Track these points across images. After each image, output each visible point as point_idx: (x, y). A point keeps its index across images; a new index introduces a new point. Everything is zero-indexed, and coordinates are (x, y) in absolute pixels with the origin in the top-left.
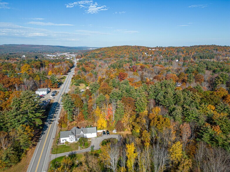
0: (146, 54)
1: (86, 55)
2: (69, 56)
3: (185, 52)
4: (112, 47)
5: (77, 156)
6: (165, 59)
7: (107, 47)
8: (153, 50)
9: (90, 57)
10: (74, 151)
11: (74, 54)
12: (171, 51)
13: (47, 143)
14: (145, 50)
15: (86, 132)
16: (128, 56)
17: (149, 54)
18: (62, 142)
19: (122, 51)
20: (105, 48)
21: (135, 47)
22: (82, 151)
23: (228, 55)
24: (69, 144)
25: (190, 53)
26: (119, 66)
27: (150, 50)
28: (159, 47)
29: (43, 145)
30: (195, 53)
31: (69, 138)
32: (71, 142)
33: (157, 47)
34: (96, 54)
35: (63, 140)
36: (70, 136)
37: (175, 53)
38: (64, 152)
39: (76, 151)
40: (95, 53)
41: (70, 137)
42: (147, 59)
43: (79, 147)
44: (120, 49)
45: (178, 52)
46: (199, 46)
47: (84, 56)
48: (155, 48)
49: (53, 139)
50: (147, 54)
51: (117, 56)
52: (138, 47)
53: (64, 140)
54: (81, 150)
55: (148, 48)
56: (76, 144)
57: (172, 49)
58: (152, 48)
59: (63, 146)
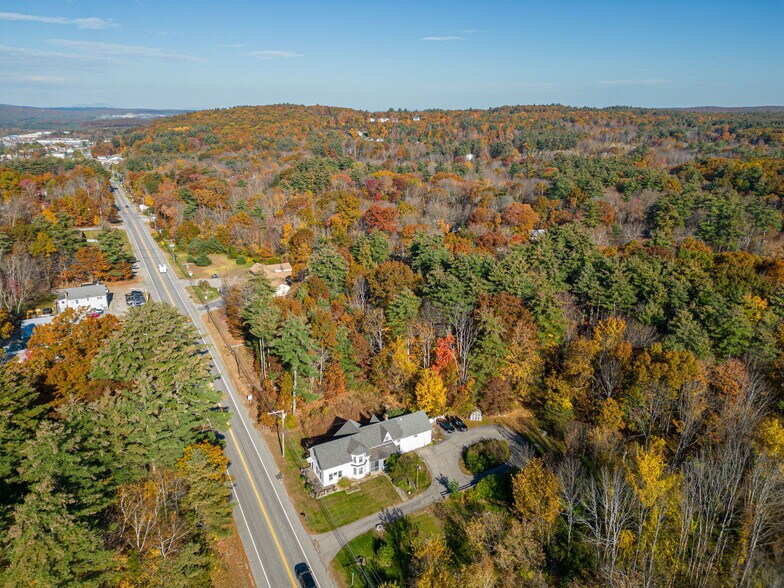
0: (361, 134)
1: (138, 142)
2: (57, 144)
3: (485, 128)
4: (234, 111)
5: (412, 522)
6: (434, 152)
7: (214, 108)
8: (382, 120)
9: (158, 150)
10: (390, 509)
11: (71, 135)
12: (442, 125)
13: (269, 498)
14: (357, 121)
15: (399, 435)
16: (304, 142)
17: (374, 135)
18: (326, 483)
19: (278, 124)
20: (206, 113)
21: (317, 109)
22: (419, 502)
23: (607, 136)
24: (353, 484)
25: (501, 133)
26: (315, 183)
27: (373, 123)
28: (396, 109)
29: (257, 507)
30: (516, 132)
31: (352, 463)
32: (359, 477)
33: (391, 110)
34: (178, 138)
35: (331, 475)
36: (358, 457)
37: (455, 131)
38: (357, 519)
39: (399, 506)
40: (173, 133)
41: (358, 460)
42: (375, 153)
43: (398, 489)
44: (266, 117)
45: (463, 127)
46: (517, 109)
47: (127, 144)
48: (388, 114)
49: (279, 477)
50: (366, 135)
51: (264, 142)
52: (329, 110)
53: (335, 474)
54: (412, 501)
55: (366, 115)
56: (380, 479)
57: (444, 120)
58: (377, 115)
59: (339, 497)
